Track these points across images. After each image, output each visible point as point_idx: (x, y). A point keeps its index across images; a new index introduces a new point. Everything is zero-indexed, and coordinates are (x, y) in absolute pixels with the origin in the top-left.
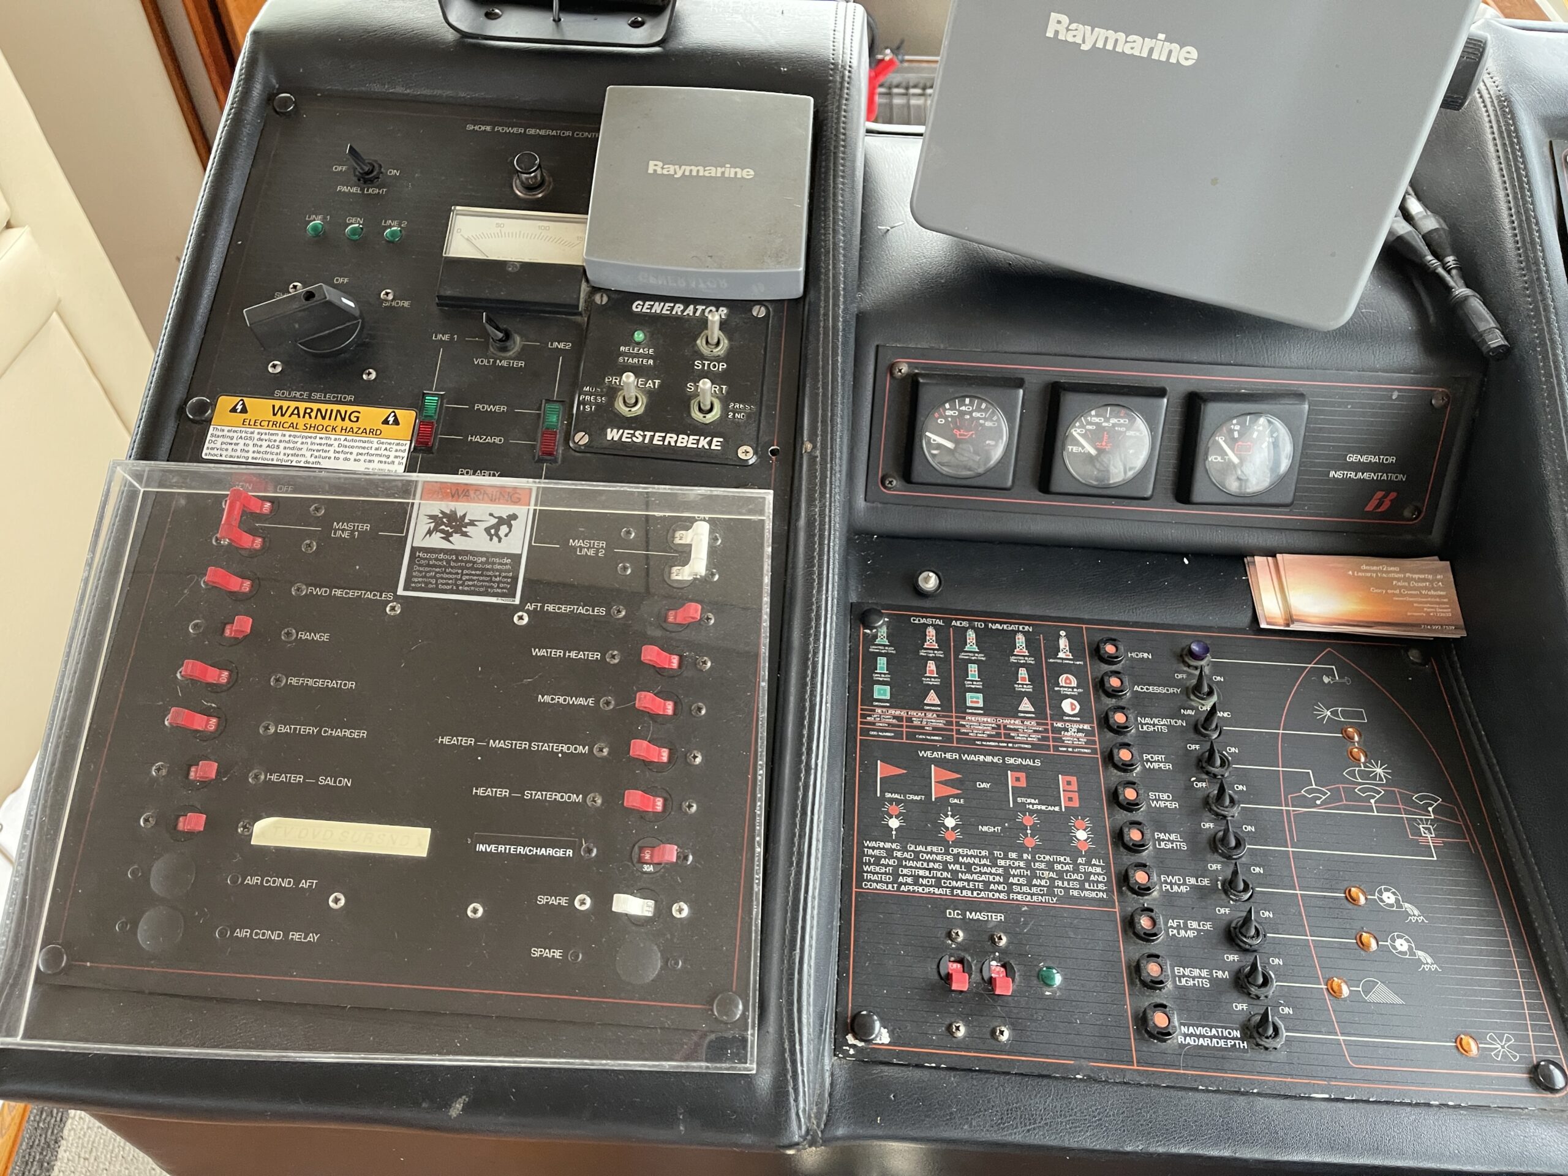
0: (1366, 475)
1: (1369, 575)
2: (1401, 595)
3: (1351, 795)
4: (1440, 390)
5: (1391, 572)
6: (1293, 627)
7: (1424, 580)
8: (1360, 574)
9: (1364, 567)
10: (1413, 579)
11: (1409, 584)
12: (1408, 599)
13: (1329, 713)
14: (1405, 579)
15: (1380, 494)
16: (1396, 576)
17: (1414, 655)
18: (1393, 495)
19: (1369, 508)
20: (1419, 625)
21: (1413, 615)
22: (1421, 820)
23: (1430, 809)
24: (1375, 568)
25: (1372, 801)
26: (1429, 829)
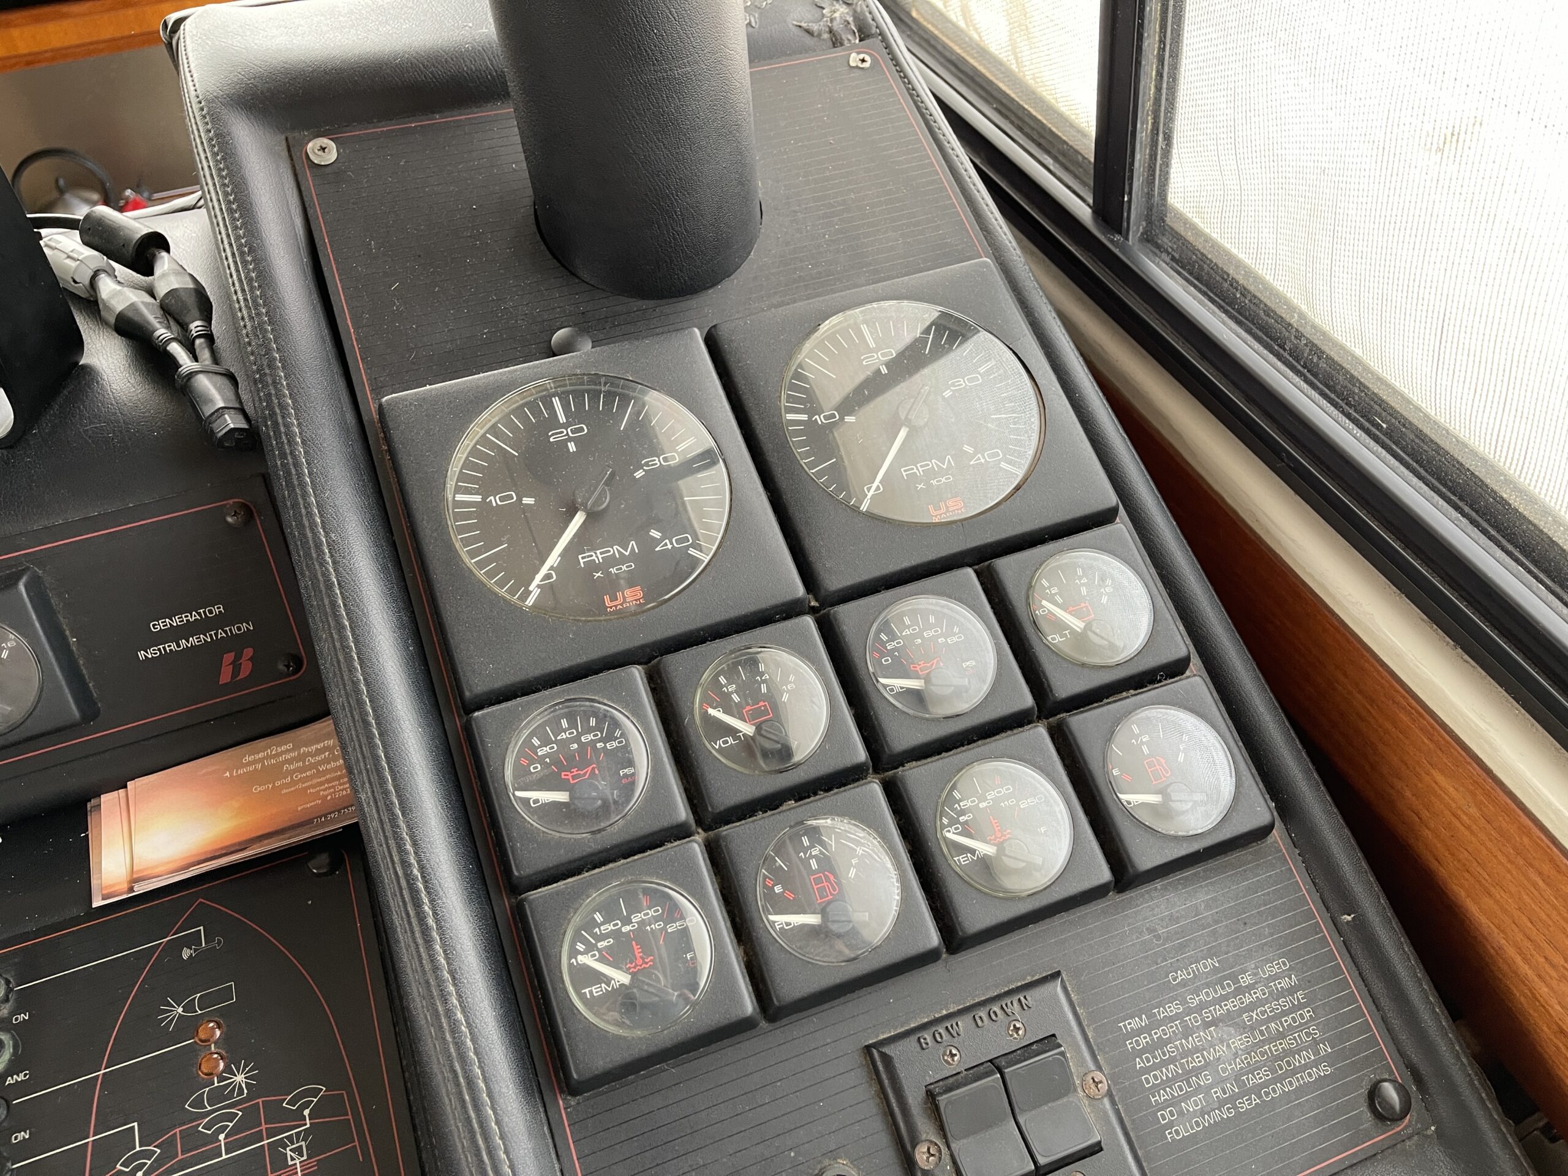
0: (193, 641)
1: (251, 768)
2: (294, 783)
3: (193, 1139)
4: (231, 502)
5: (283, 753)
6: (140, 889)
7: (325, 749)
8: (241, 772)
9: (248, 759)
10: (310, 754)
11: (304, 762)
12: (300, 786)
13: (180, 1010)
14: (302, 758)
15: (229, 657)
16: (288, 757)
17: (318, 865)
18: (249, 652)
19: (225, 677)
20: (309, 822)
21: (305, 806)
22: (290, 1138)
23: (306, 1112)
24: (261, 755)
25: (222, 1137)
26: (299, 1151)
